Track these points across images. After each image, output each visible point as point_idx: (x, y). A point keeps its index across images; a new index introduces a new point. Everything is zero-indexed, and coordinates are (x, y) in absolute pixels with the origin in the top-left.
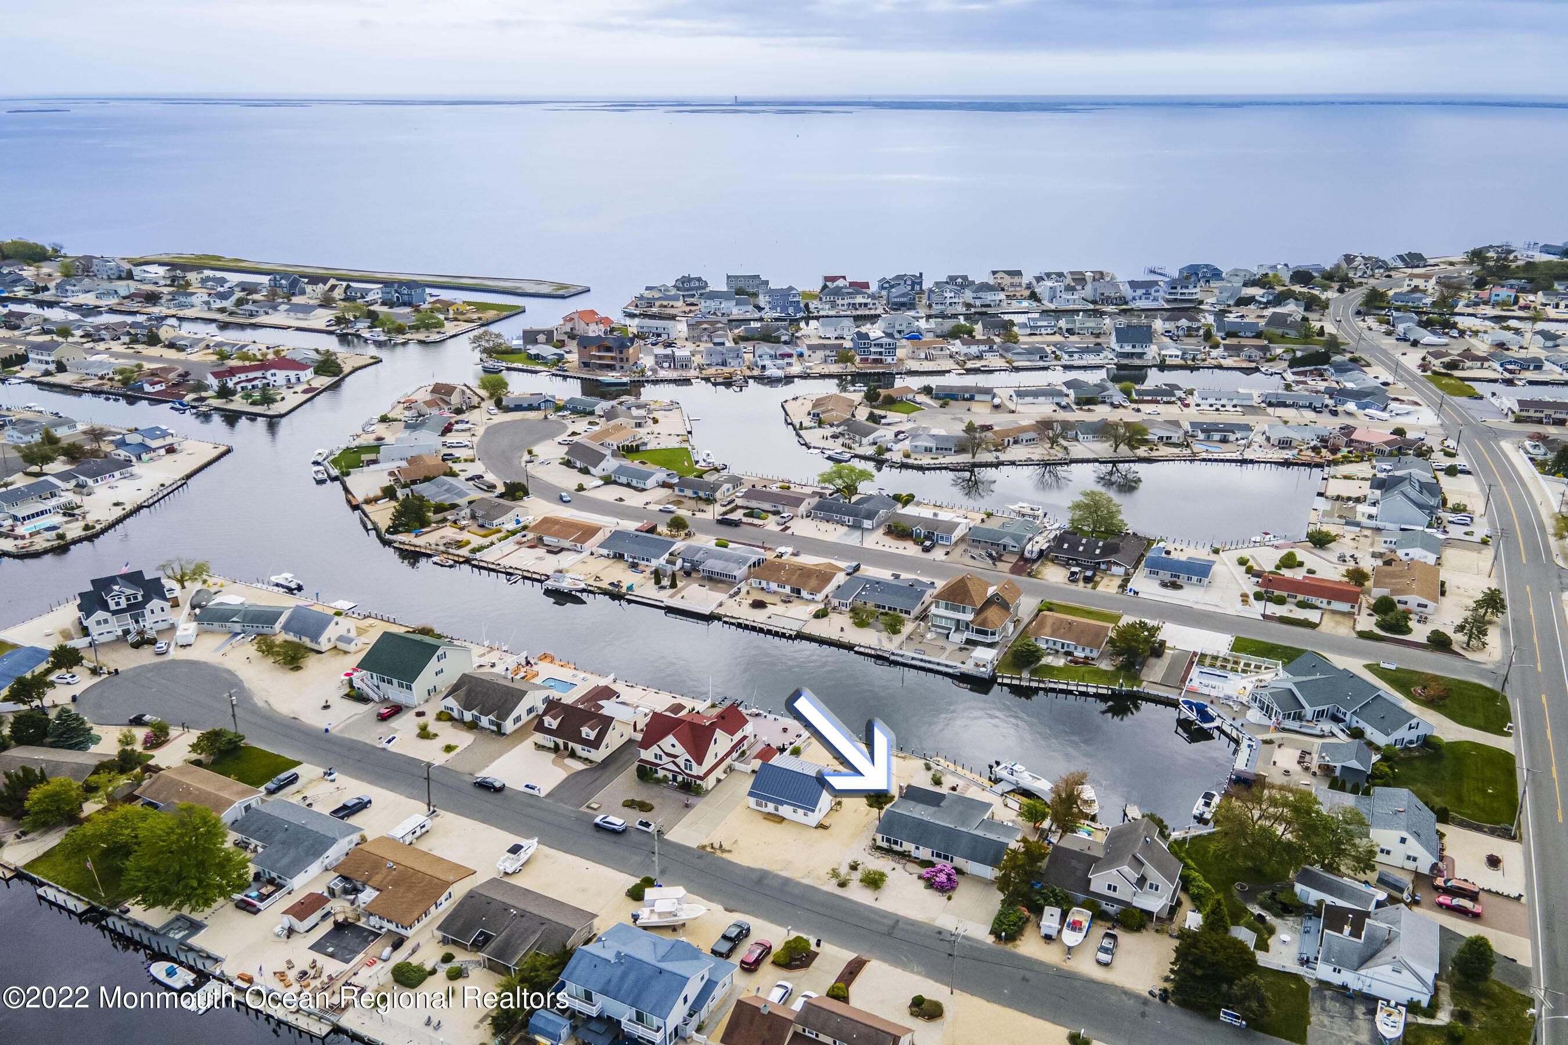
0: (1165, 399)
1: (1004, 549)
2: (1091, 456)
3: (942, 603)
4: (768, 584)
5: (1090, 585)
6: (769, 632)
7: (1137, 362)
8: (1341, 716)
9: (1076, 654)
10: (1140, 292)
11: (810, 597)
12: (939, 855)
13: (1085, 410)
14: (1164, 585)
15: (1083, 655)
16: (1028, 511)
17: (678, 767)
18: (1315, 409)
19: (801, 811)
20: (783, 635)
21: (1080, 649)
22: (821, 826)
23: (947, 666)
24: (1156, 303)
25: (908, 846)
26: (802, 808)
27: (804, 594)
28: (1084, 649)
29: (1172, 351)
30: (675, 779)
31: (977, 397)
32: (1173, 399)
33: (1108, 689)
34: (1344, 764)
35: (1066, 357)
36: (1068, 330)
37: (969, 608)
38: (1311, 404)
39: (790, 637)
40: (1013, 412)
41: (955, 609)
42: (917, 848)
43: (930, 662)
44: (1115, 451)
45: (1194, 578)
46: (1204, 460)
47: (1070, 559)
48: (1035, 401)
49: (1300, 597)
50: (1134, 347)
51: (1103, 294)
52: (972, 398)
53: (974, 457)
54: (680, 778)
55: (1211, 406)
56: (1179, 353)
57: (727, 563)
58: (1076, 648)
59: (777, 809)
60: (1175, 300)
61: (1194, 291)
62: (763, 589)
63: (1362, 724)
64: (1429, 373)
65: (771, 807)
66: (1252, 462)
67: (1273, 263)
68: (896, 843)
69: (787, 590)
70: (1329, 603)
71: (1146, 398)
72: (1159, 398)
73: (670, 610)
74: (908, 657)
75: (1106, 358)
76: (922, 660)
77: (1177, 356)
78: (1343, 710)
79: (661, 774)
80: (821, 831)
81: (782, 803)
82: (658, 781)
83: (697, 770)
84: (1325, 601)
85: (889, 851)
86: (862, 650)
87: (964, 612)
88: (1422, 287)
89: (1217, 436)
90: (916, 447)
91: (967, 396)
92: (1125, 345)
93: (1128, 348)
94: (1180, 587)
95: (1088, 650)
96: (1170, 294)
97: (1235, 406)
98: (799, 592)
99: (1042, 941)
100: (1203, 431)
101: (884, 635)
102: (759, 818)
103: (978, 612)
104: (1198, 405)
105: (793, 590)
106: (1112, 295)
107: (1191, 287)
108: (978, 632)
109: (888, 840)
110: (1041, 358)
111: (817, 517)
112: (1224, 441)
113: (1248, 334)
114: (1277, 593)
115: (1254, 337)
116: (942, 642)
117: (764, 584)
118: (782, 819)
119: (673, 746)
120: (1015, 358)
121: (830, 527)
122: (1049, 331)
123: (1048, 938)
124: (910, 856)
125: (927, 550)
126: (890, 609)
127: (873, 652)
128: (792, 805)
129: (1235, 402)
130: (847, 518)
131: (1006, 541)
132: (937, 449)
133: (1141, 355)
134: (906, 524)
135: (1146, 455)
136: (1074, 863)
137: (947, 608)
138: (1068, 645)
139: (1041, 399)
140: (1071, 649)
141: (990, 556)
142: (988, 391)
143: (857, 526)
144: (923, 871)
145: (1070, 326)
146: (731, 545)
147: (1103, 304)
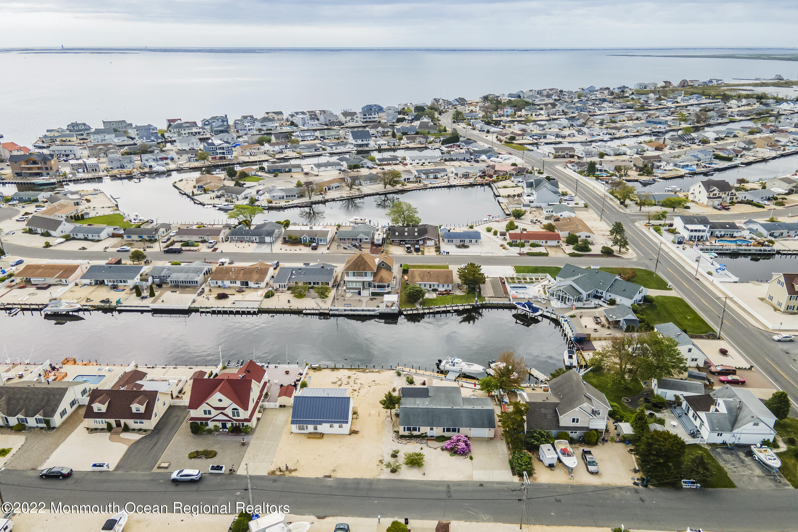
0: (394, 162)
1: (361, 241)
2: (374, 192)
3: (351, 273)
4: (223, 282)
5: (420, 253)
6: (238, 313)
7: (367, 149)
8: (599, 295)
9: (439, 289)
10: (349, 118)
11: (256, 286)
12: (448, 430)
13: (355, 172)
14: (459, 247)
15: (443, 289)
16: (359, 221)
17: (227, 416)
18: (467, 160)
19: (336, 425)
20: (249, 313)
21: (441, 286)
22: (353, 432)
23: (369, 310)
24: (357, 123)
25: (425, 430)
26: (337, 422)
27: (251, 284)
28: (443, 286)
29: (383, 142)
30: (224, 426)
31: (293, 170)
32: (398, 162)
33: (469, 305)
34: (625, 318)
35: (329, 148)
36: (321, 137)
37: (369, 273)
38: (464, 158)
39: (254, 313)
40: (317, 175)
41: (360, 275)
42: (432, 429)
43: (357, 310)
44: (385, 188)
45: (473, 240)
46: (431, 188)
47: (401, 241)
48: (326, 169)
49: (531, 241)
50: (362, 141)
51: (330, 120)
52: (290, 171)
53: (310, 198)
54: (229, 425)
55: (418, 163)
56: (386, 143)
57: (187, 275)
58: (438, 286)
59: (316, 429)
60: (367, 122)
61: (375, 116)
62: (219, 287)
63: (613, 296)
64: (503, 143)
65: (311, 428)
66: (454, 186)
67: (406, 103)
68: (415, 429)
69: (238, 284)
70: (546, 242)
71: (384, 163)
72: (391, 162)
73: (155, 311)
74: (341, 310)
75: (349, 148)
76: (351, 310)
77: (385, 144)
78: (600, 291)
79: (211, 425)
80: (353, 435)
81: (320, 423)
82: (210, 432)
83: (244, 414)
84: (544, 241)
85: (411, 437)
86: (308, 311)
87: (366, 276)
88: (474, 110)
89: (432, 176)
90: (274, 196)
91: (287, 170)
92: (358, 140)
93: (360, 142)
94: (467, 247)
95: (446, 286)
96: (364, 118)
97: (429, 163)
98: (247, 284)
99: (548, 470)
100: (424, 174)
101: (319, 300)
102: (304, 439)
103: (375, 275)
104: (411, 164)
105: (242, 283)
106: (335, 120)
107: (373, 114)
108: (379, 287)
109: (409, 429)
110: (316, 150)
111: (234, 240)
112: (436, 178)
113: (412, 133)
114: (518, 241)
115: (415, 134)
116: (358, 297)
117: (220, 283)
118: (321, 435)
119: (220, 400)
120: (302, 151)
121: (247, 245)
122: (312, 138)
123: (551, 466)
124: (426, 436)
125: (315, 248)
126: (314, 283)
127: (317, 312)
128: (328, 422)
129: (429, 161)
130: (254, 238)
131: (361, 236)
132: (287, 196)
133: (367, 145)
134: (294, 236)
135: (401, 188)
136: (543, 411)
137: (354, 276)
138: (434, 285)
139: (330, 168)
140: (436, 287)
141: (355, 246)
142: (299, 166)
143: (262, 242)
144: (445, 444)
145: (322, 135)
146: (182, 264)
147: (331, 125)
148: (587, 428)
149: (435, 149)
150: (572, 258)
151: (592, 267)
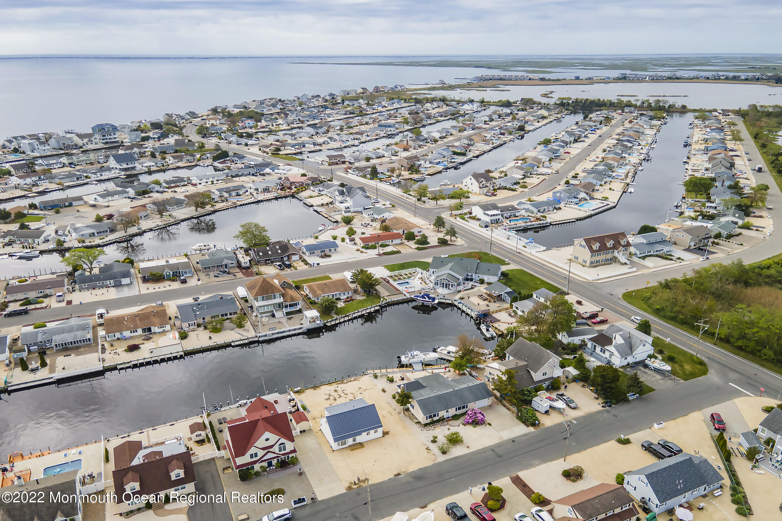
0: (182, 184)
1: (226, 267)
2: (189, 216)
4: (121, 334)
5: (292, 269)
6: (156, 362)
7: (134, 172)
8: (470, 277)
9: (342, 298)
10: (86, 140)
11: (161, 330)
12: (459, 409)
13: (147, 197)
14: (322, 257)
15: (345, 297)
16: (203, 247)
17: (274, 453)
18: (253, 175)
19: (372, 432)
20: (175, 358)
21: (342, 294)
22: (385, 434)
23: (295, 330)
24: (97, 145)
25: (443, 414)
26: (371, 429)
27: (155, 329)
28: (344, 294)
29: (149, 163)
30: (270, 464)
31: (74, 203)
32: (186, 183)
33: (377, 306)
34: (505, 291)
35: (93, 176)
36: (70, 164)
38: (250, 173)
39: (181, 357)
40: (108, 206)
42: (447, 411)
43: (284, 332)
44: (196, 211)
45: (333, 249)
46: (241, 205)
47: (266, 260)
48: (113, 198)
49: (380, 243)
50: (127, 164)
51: (64, 144)
52: (70, 205)
53: (126, 232)
54: (274, 462)
55: (207, 182)
56: (153, 164)
57: (72, 334)
58: (340, 294)
59: (354, 440)
60: (107, 143)
61: (114, 136)
62: (118, 339)
63: (481, 276)
64: (269, 155)
65: (350, 441)
66: (262, 201)
67: (139, 120)
68: (435, 416)
69: (140, 332)
70: (392, 241)
71: (172, 185)
72: (179, 184)
74: (269, 335)
75: (115, 173)
76: (278, 333)
77: (153, 166)
78: (470, 274)
79: (257, 467)
80: (386, 436)
81: (359, 434)
82: (257, 474)
83: (289, 446)
84: (390, 241)
85: (433, 423)
86: (236, 343)
88: (215, 124)
89: (234, 194)
90: (83, 235)
91: (67, 204)
92: (122, 164)
93: (125, 166)
94: (329, 256)
95: (346, 293)
96: (103, 139)
97: (218, 181)
98: (149, 330)
100: (226, 192)
101: (240, 331)
103: (283, 295)
104: (200, 184)
105: (144, 330)
106: (70, 143)
107: (112, 134)
108: (291, 306)
109: (430, 417)
110: (78, 179)
111: (83, 289)
112: (238, 195)
113: (171, 151)
114: (370, 244)
115: (174, 153)
116: (273, 320)
117: (118, 335)
118: (361, 445)
119: (267, 440)
120: (62, 181)
121: (104, 290)
122: (59, 166)
123: (547, 412)
124: (444, 419)
125: (184, 282)
126: (222, 315)
127: (247, 341)
128: (364, 431)
129: (216, 179)
130: (108, 282)
131: (225, 262)
132: (98, 233)
133: (134, 168)
134: (157, 272)
135: (212, 209)
136: (520, 373)
138: (336, 295)
139: (116, 197)
140: (338, 296)
141: (224, 272)
142: (80, 198)
143: (118, 285)
144: (462, 420)
145: (70, 161)
146: (48, 324)
147: (67, 149)
148: (552, 378)
149: (208, 166)
150: (420, 251)
151: (442, 256)
